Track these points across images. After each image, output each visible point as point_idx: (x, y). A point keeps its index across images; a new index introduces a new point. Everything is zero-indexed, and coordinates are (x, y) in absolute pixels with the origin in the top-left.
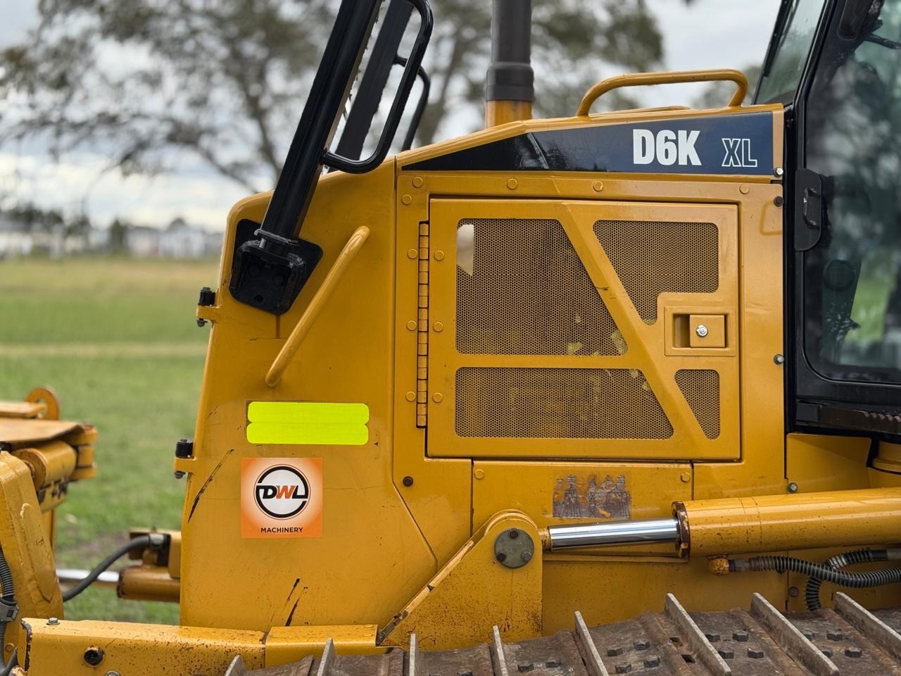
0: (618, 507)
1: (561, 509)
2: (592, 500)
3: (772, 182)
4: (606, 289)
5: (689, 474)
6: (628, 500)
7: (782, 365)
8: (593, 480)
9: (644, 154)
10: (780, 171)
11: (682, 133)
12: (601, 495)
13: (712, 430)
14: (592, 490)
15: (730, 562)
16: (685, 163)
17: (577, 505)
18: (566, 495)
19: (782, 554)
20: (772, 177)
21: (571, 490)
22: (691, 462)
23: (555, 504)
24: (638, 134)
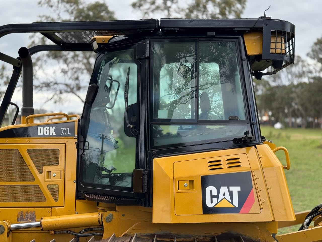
0: (33, 219)
1: (19, 219)
2: (27, 217)
3: (75, 138)
4: (29, 166)
5: (50, 210)
6: (35, 217)
7: (75, 183)
8: (27, 212)
9: (41, 133)
10: (76, 136)
11: (51, 127)
12: (29, 216)
13: (56, 200)
14: (27, 215)
15: (55, 232)
16: (52, 135)
17: (23, 218)
18: (20, 216)
19: (67, 229)
20: (75, 137)
21: (22, 215)
22: (51, 207)
23: (18, 218)
24: (39, 128)
